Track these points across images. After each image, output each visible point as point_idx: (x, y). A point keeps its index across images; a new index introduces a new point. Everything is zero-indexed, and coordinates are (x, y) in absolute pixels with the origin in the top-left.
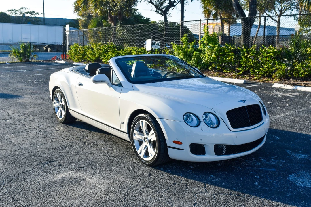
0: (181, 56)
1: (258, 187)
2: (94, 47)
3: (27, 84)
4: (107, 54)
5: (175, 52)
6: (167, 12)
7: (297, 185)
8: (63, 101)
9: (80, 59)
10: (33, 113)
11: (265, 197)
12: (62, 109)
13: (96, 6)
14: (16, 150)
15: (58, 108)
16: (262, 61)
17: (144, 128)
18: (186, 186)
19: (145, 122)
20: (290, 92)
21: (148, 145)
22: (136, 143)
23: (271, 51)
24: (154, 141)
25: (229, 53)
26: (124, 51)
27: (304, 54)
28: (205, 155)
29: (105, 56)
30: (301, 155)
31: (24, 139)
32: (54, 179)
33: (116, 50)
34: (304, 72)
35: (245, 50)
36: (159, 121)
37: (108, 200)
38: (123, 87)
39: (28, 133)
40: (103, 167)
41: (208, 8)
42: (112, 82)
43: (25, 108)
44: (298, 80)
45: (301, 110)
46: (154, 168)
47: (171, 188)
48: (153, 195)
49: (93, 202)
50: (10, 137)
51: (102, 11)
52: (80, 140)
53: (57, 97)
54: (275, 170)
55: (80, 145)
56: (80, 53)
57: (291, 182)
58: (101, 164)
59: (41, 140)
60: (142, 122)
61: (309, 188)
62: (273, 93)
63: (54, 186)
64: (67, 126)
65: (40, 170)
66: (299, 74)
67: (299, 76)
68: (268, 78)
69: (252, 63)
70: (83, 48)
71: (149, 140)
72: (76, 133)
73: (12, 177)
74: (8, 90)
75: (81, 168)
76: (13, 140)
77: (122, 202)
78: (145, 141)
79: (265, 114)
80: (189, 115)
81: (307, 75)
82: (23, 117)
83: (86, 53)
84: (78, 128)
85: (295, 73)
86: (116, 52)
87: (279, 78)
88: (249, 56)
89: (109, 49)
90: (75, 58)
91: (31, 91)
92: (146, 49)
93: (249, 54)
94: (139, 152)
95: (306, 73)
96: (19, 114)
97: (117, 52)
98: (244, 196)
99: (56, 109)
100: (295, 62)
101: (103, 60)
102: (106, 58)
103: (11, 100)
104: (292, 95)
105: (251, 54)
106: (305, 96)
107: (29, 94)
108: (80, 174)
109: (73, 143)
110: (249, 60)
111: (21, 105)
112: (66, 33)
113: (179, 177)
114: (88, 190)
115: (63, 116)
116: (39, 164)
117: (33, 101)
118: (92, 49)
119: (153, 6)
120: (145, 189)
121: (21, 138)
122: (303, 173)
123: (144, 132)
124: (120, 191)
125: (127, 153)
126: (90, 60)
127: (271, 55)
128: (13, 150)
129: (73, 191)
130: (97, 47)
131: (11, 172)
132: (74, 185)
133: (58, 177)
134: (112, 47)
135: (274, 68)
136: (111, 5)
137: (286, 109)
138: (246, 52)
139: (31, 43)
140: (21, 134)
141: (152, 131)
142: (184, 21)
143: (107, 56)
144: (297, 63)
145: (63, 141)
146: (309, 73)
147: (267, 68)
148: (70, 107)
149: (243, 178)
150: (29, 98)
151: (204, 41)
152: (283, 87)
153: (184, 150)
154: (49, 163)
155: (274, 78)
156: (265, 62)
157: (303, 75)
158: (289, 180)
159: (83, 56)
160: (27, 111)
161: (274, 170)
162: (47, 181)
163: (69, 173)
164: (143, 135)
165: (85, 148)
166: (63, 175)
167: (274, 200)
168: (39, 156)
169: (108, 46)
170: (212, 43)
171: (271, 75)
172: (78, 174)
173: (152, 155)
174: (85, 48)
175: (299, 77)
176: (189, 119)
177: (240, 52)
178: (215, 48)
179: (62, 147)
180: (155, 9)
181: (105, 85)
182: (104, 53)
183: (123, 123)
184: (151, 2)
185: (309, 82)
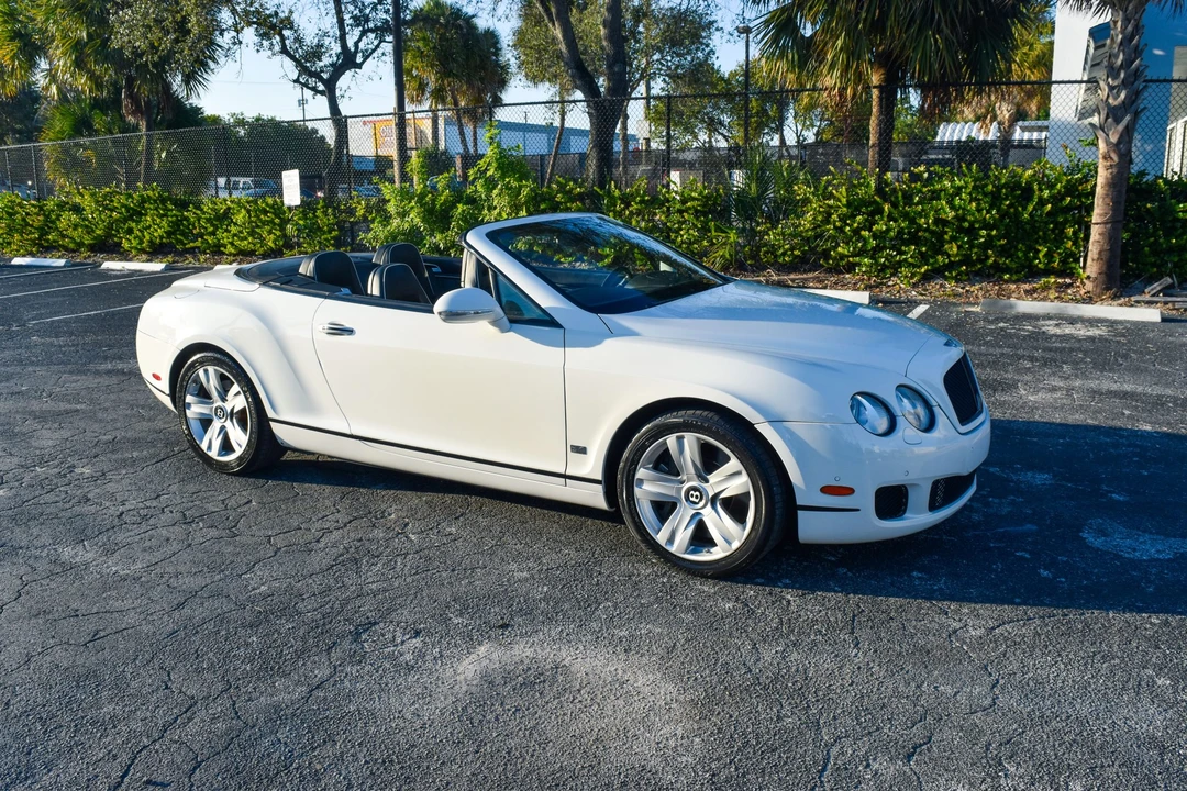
0: (415, 218)
1: (1061, 582)
2: (87, 202)
4: (138, 222)
5: (391, 208)
6: (337, 85)
7: (1130, 558)
8: (237, 394)
9: (34, 243)
10: (72, 451)
12: (228, 424)
15: (208, 421)
17: (688, 458)
19: (698, 439)
21: (707, 512)
22: (646, 511)
24: (742, 496)
26: (202, 210)
28: (906, 515)
29: (130, 231)
32: (459, 690)
33: (172, 210)
34: (792, 249)
35: (617, 193)
36: (766, 430)
38: (563, 327)
39: (144, 527)
40: (571, 610)
41: (415, 72)
44: (771, 271)
46: (732, 581)
50: (90, 555)
52: (374, 526)
53: (197, 381)
54: (1036, 528)
55: (394, 544)
56: (32, 226)
57: (1109, 552)
58: (553, 601)
59: (227, 548)
60: (680, 439)
61: (1164, 560)
63: (490, 717)
64: (262, 481)
65: (367, 667)
66: (776, 256)
70: (41, 208)
71: (711, 494)
72: (328, 503)
75: (501, 627)
76: (114, 566)
78: (693, 499)
81: (797, 256)
82: (51, 471)
83: (53, 222)
86: (175, 215)
89: (146, 205)
90: (9, 243)
92: (282, 202)
93: (628, 205)
94: (661, 539)
95: (796, 252)
97: (177, 216)
98: (1066, 615)
101: (126, 245)
102: (135, 238)
105: (634, 207)
109: (360, 540)
113: (838, 596)
114: (621, 702)
115: (239, 450)
116: (334, 643)
118: (77, 209)
121: (140, 555)
122: (1103, 524)
123: (687, 468)
126: (71, 246)
127: (694, 206)
128: (164, 605)
130: (97, 202)
132: (549, 693)
133: (459, 678)
134: (155, 201)
135: (705, 243)
138: (620, 199)
141: (733, 465)
143: (139, 230)
144: (768, 225)
145: (318, 541)
146: (803, 252)
147: (683, 242)
148: (283, 415)
149: (996, 565)
151: (486, 170)
153: (858, 510)
154: (365, 631)
156: (677, 226)
157: (787, 259)
158: (1099, 550)
159: (43, 232)
160: (34, 443)
161: (1032, 527)
162: (443, 702)
163: (480, 654)
164: (682, 481)
167: (1140, 609)
169: (142, 196)
170: (514, 176)
172: (516, 651)
174: (50, 205)
175: (775, 264)
177: (599, 200)
178: (525, 192)
179: (343, 563)
180: (295, 75)
182: (125, 220)
183: (583, 451)
184: (284, 51)
185: (805, 276)
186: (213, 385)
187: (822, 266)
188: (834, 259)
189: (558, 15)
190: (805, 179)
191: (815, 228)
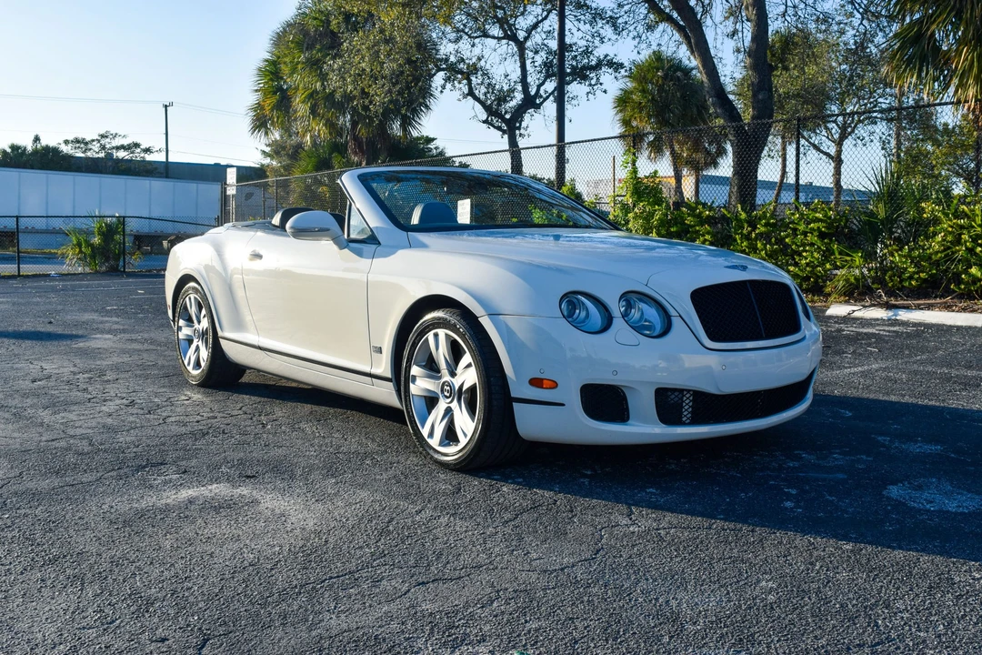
1: (795, 512)
3: (109, 313)
6: (518, 125)
7: (914, 507)
8: (204, 316)
10: (117, 368)
11: (818, 533)
12: (200, 343)
13: (313, 111)
14: (53, 440)
15: (190, 341)
16: (793, 247)
17: (442, 354)
18: (572, 511)
19: (446, 334)
20: (878, 325)
21: (454, 405)
22: (417, 407)
23: (819, 216)
24: (473, 388)
25: (697, 228)
27: (914, 220)
28: (629, 422)
30: (920, 447)
31: (82, 418)
32: (163, 502)
34: (918, 273)
35: (743, 216)
36: (486, 322)
37: (325, 545)
38: (379, 243)
39: (96, 405)
40: (315, 476)
41: (634, 123)
42: (349, 235)
43: (95, 358)
44: (900, 296)
45: (912, 360)
46: (471, 474)
47: (525, 516)
48: (466, 531)
49: (277, 549)
50: (41, 414)
51: (331, 125)
52: (251, 419)
53: (186, 308)
54: (846, 477)
55: (248, 429)
57: (896, 500)
58: (311, 468)
59: (131, 419)
60: (436, 335)
61: (952, 513)
62: (829, 327)
63: (159, 517)
65: (121, 482)
67: (903, 286)
68: (814, 296)
69: (766, 253)
71: (457, 388)
72: (241, 405)
73: (33, 494)
74: (48, 325)
75: (248, 477)
76: (48, 419)
77: (370, 548)
79: (808, 317)
80: (575, 301)
81: (925, 281)
82: (86, 376)
84: (247, 394)
85: (890, 277)
87: (845, 295)
88: (756, 234)
91: (116, 327)
93: (754, 228)
94: (425, 432)
95: (923, 275)
96: (72, 369)
98: (753, 531)
99: (183, 344)
100: (890, 245)
103: (56, 343)
104: (884, 330)
105: (761, 229)
106: (923, 331)
107: (109, 332)
108: (244, 491)
109: (229, 424)
110: (757, 245)
111: (85, 353)
112: (228, 193)
113: (547, 494)
114: (263, 524)
115: (203, 364)
116: (119, 469)
117: (120, 346)
119: (478, 107)
120: (444, 520)
121: (72, 416)
122: (932, 483)
123: (443, 365)
124: (363, 526)
125: (390, 445)
127: (818, 228)
128: (44, 439)
129: (220, 527)
131: (31, 485)
132: (224, 514)
133: (173, 497)
135: (828, 266)
136: (357, 105)
137: (868, 358)
138: (747, 222)
139: (124, 217)
140: (75, 407)
141: (467, 358)
142: (566, 141)
144: (895, 247)
145: (198, 422)
146: (932, 276)
147: (807, 264)
148: (226, 332)
149: (746, 494)
150: (109, 339)
152: (857, 314)
153: (563, 405)
154: (152, 466)
155: (829, 295)
156: (801, 249)
157: (913, 283)
158: (889, 498)
160: (98, 363)
161: (841, 476)
162: (141, 505)
163: (210, 488)
164: (440, 378)
165: (265, 436)
166: (190, 493)
167: (847, 538)
168: (123, 452)
170: (648, 201)
171: (822, 287)
172: (238, 490)
173: (465, 435)
175: (902, 289)
176: (577, 311)
177: (728, 224)
178: (657, 216)
179: (194, 435)
180: (484, 116)
181: (327, 246)
183: (380, 350)
184: (471, 93)
185: (933, 301)
186: (193, 310)
187: (954, 291)
188: (967, 284)
189: (696, 45)
190: (937, 198)
191: (945, 250)
